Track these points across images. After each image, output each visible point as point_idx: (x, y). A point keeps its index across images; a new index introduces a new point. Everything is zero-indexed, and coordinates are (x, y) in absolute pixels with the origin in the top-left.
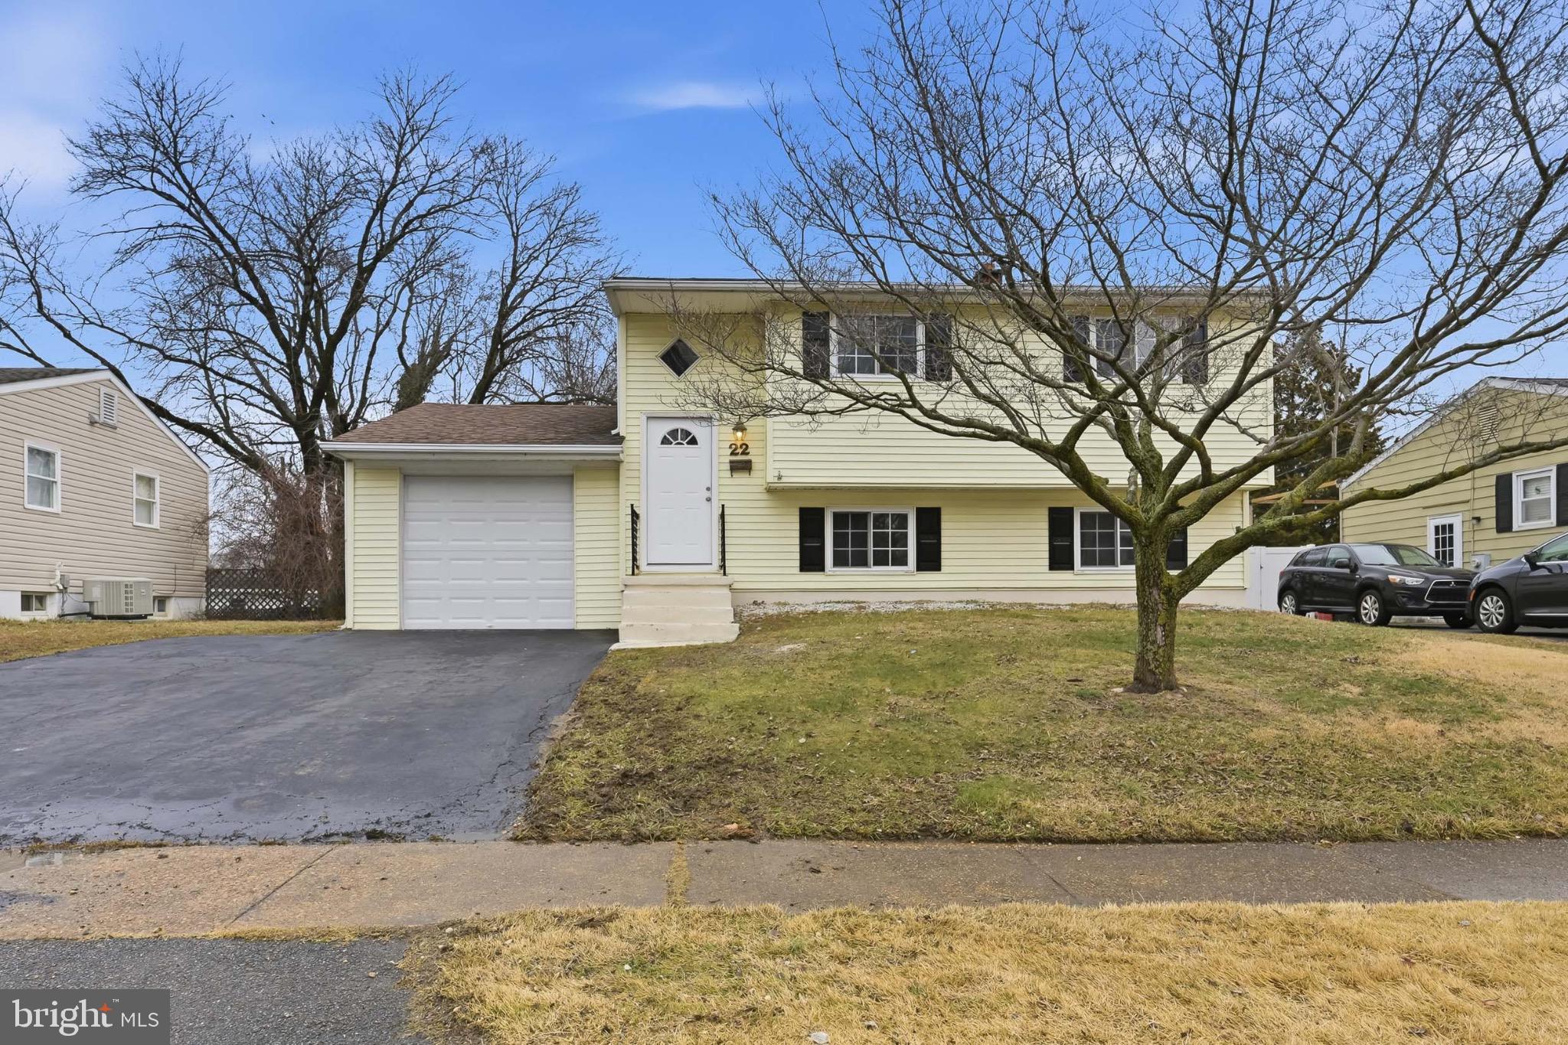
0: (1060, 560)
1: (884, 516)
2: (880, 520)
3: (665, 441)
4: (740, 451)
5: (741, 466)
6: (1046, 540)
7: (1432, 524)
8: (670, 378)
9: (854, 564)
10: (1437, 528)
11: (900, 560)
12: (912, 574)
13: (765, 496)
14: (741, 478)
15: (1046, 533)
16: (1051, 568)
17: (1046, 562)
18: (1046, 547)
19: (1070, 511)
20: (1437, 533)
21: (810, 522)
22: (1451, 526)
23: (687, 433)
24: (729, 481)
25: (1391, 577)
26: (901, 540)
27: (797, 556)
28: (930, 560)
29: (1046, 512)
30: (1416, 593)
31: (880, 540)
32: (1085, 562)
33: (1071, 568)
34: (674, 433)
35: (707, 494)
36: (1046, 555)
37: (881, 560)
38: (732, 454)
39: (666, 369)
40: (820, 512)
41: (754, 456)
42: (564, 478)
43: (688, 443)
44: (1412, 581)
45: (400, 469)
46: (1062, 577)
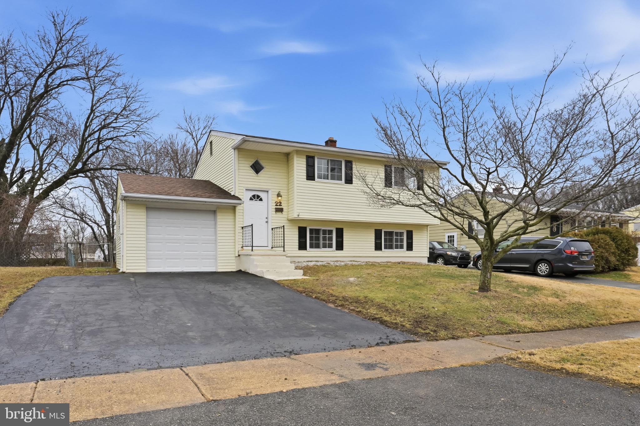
0: (378, 247)
1: (326, 230)
2: (325, 232)
3: (251, 199)
4: (278, 204)
5: (279, 210)
6: (374, 240)
7: (447, 235)
8: (254, 175)
9: (315, 248)
10: (449, 236)
11: (330, 246)
12: (333, 251)
13: (287, 222)
14: (279, 214)
15: (374, 238)
16: (376, 250)
17: (374, 248)
18: (374, 243)
19: (381, 230)
20: (449, 238)
21: (302, 232)
22: (453, 236)
23: (258, 197)
24: (275, 215)
25: (448, 253)
26: (331, 239)
27: (298, 244)
28: (340, 247)
29: (374, 231)
30: (455, 258)
31: (324, 239)
32: (385, 248)
33: (381, 250)
34: (254, 196)
35: (266, 220)
36: (374, 245)
37: (324, 247)
38: (276, 205)
39: (252, 172)
40: (305, 229)
41: (284, 206)
42: (213, 211)
43: (259, 200)
44: (454, 254)
45: (146, 205)
46: (378, 253)
